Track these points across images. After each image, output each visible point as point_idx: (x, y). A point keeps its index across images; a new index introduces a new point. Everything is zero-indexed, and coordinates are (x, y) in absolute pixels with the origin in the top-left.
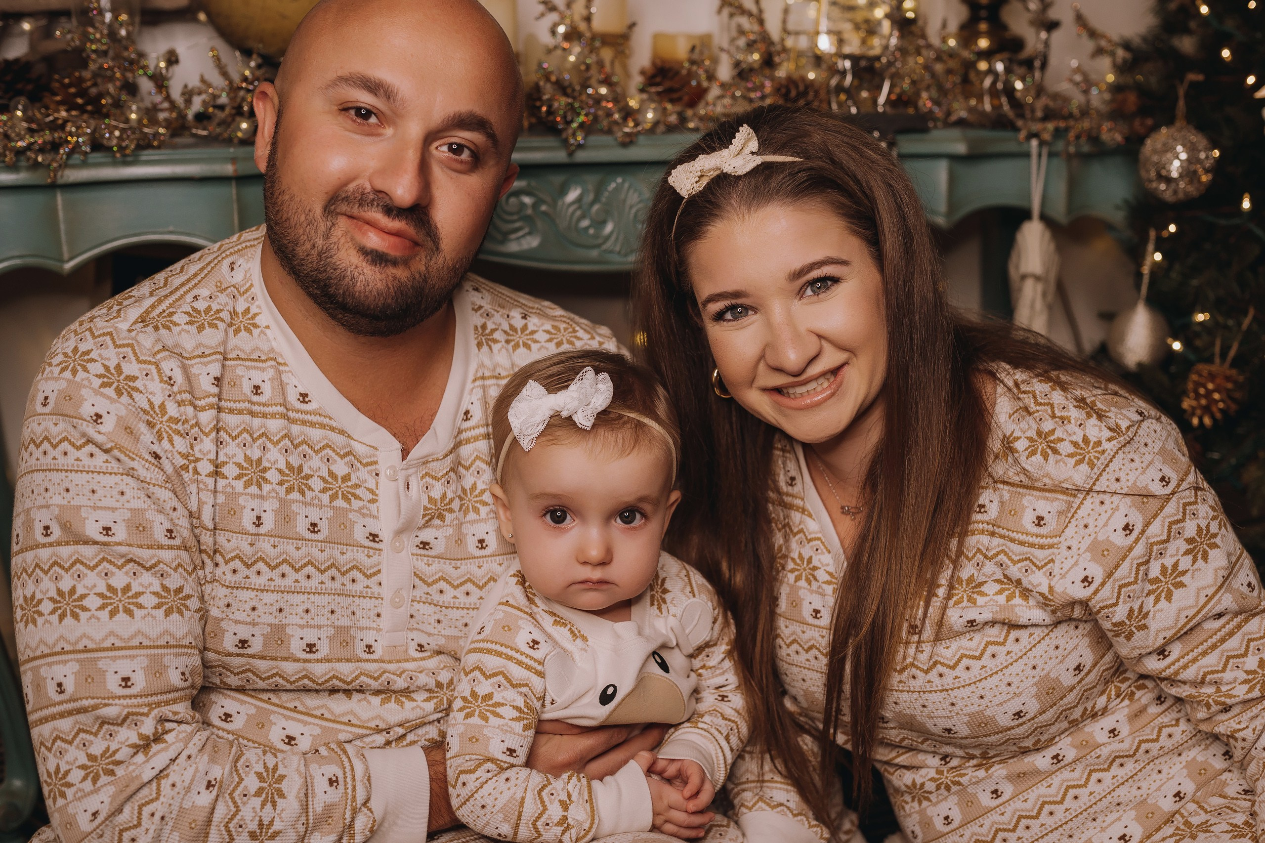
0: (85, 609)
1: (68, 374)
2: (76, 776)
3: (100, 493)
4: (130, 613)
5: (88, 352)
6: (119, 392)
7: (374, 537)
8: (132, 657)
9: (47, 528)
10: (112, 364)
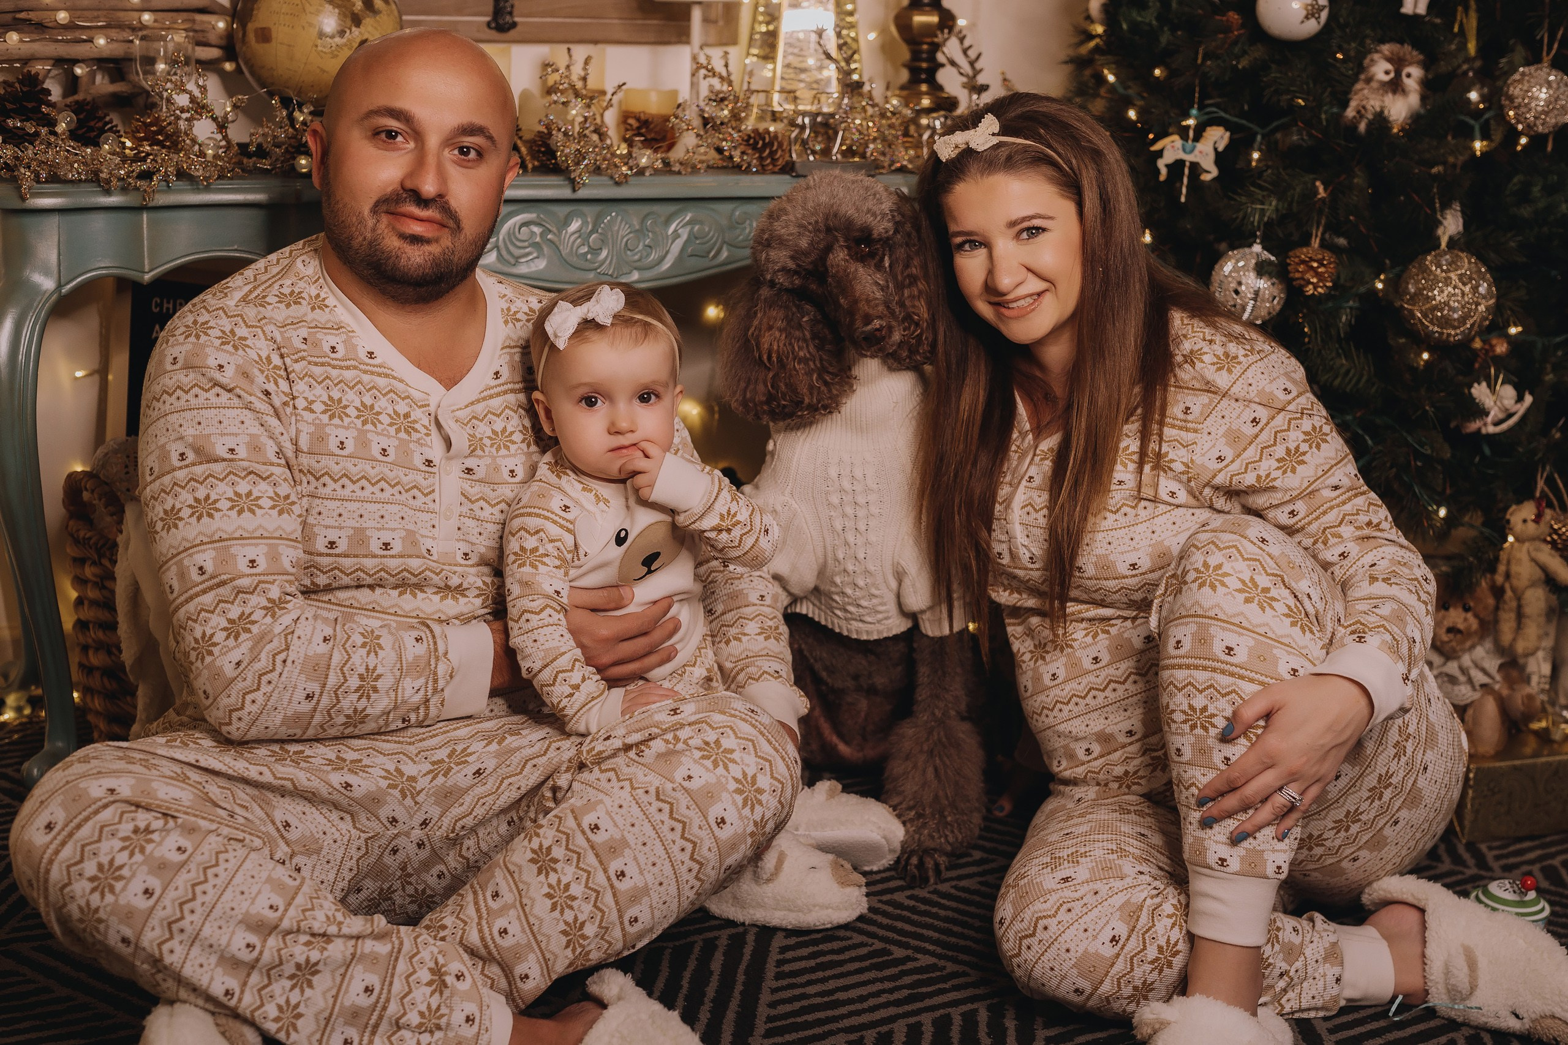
0: (218, 510)
1: (192, 339)
2: (220, 637)
3: (225, 423)
4: (253, 512)
5: (207, 322)
6: (235, 348)
7: (429, 463)
8: (256, 545)
9: (182, 455)
10: (227, 329)
